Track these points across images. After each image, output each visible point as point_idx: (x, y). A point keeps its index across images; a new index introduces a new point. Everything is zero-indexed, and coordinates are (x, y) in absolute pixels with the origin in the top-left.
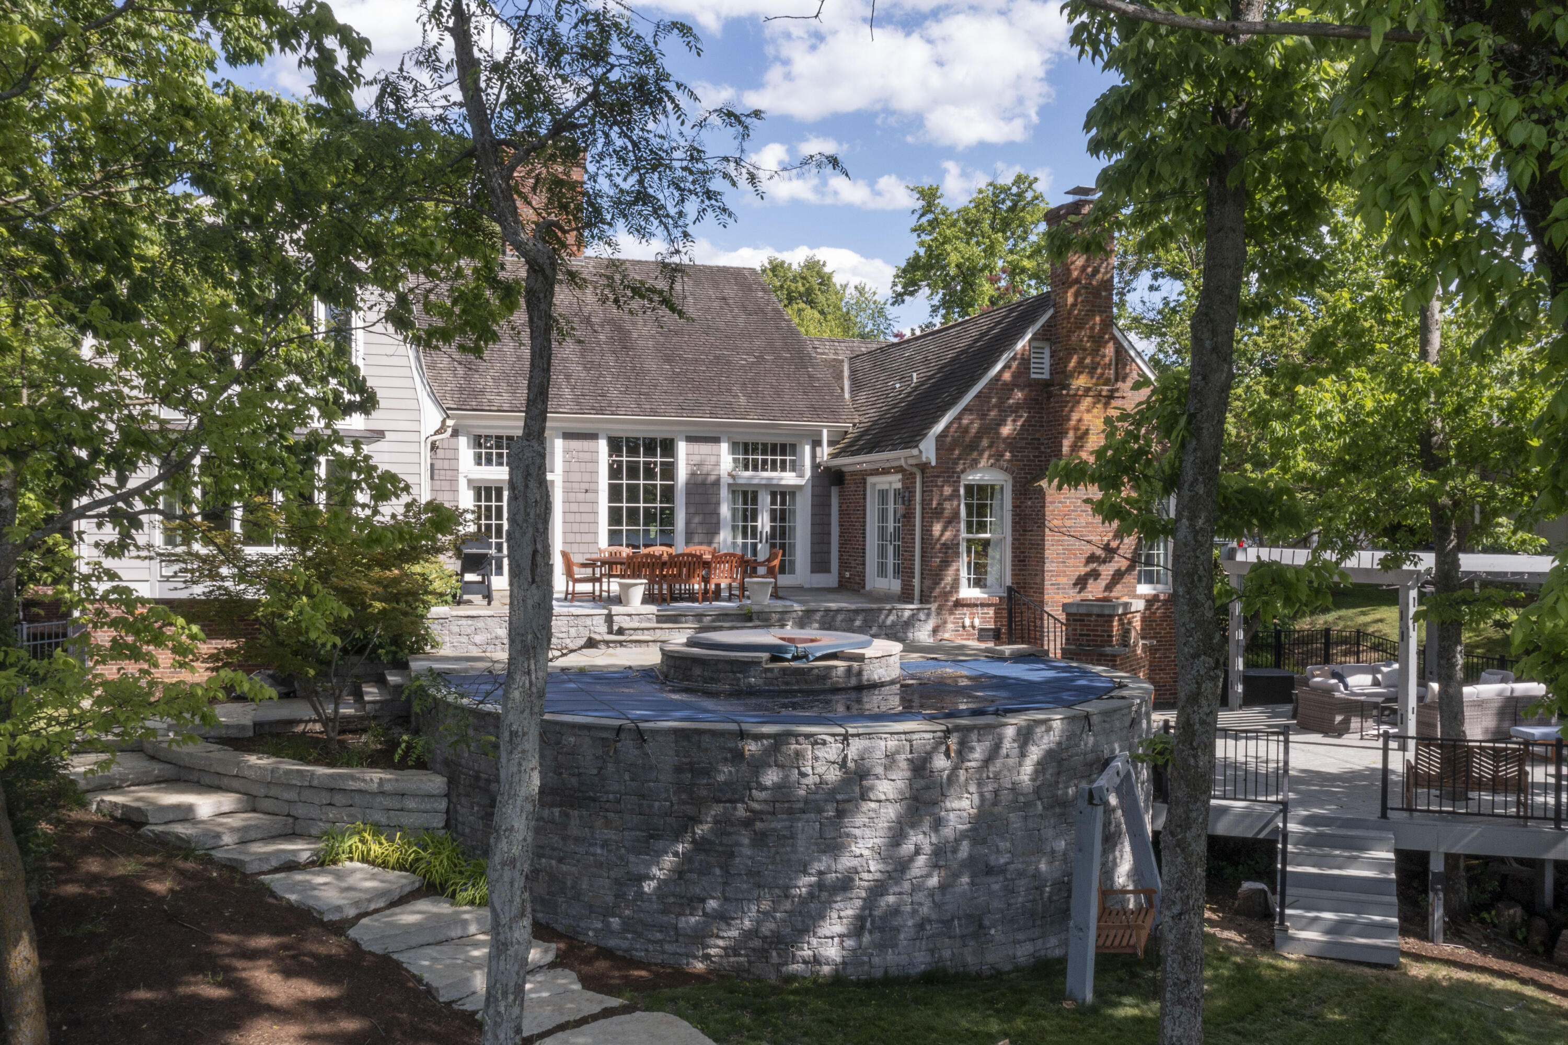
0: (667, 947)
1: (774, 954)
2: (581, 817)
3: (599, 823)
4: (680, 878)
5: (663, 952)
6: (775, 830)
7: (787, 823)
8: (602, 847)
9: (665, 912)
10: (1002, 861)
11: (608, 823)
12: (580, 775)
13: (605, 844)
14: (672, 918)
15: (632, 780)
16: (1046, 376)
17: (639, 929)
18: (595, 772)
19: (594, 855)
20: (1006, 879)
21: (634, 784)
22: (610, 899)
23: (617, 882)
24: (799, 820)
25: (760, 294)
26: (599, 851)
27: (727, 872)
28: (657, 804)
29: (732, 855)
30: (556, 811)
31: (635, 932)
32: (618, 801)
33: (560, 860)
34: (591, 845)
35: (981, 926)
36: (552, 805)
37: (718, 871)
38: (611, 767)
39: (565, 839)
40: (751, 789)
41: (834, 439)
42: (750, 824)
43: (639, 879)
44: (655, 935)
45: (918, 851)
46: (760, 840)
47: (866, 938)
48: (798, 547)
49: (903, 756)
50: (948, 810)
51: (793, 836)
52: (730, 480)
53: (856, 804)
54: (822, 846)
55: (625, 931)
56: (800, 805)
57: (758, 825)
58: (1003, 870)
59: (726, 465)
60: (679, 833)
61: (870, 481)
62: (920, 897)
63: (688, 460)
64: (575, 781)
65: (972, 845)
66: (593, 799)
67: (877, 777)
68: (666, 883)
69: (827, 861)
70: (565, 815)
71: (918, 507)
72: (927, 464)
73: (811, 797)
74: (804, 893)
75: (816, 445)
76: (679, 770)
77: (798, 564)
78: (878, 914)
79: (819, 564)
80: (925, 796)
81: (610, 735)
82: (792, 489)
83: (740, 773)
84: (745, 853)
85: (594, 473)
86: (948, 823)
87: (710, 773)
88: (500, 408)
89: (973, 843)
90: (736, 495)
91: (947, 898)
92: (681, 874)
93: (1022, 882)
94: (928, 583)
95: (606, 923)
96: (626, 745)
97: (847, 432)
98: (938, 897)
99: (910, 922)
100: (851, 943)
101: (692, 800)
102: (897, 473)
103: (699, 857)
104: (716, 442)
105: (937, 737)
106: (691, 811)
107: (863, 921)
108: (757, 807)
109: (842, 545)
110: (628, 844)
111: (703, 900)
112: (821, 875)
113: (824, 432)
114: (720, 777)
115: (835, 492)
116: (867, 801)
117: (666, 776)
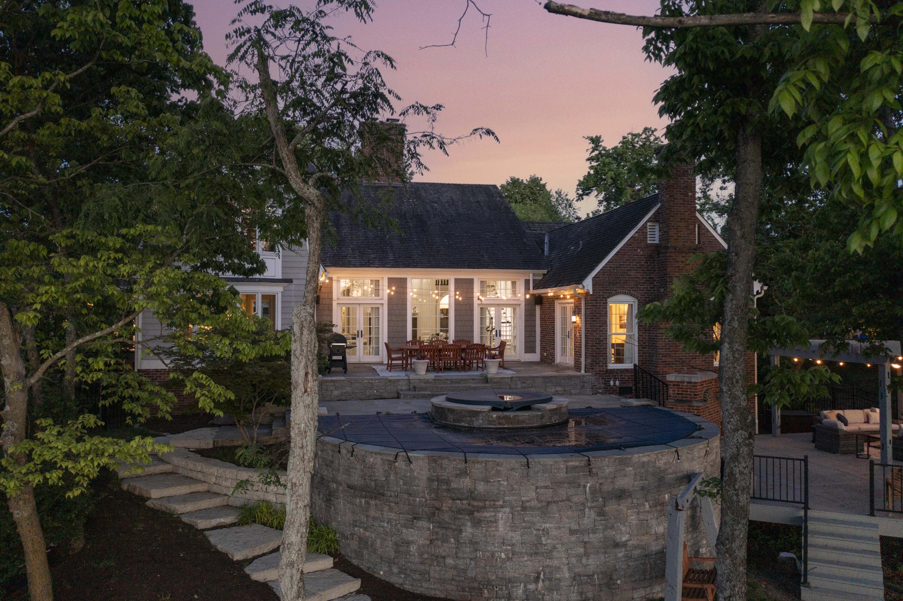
0: (423, 584)
1: (486, 591)
2: (376, 505)
3: (386, 508)
4: (431, 543)
5: (422, 587)
6: (485, 517)
7: (493, 514)
8: (388, 523)
9: (422, 563)
10: (624, 539)
11: (391, 510)
12: (376, 480)
13: (389, 521)
14: (426, 567)
15: (404, 484)
16: (657, 242)
17: (408, 572)
18: (384, 479)
19: (383, 527)
20: (627, 550)
21: (405, 487)
22: (393, 555)
23: (396, 544)
24: (499, 512)
25: (498, 199)
26: (386, 525)
27: (458, 541)
28: (418, 499)
29: (461, 531)
30: (363, 501)
31: (405, 574)
32: (397, 496)
33: (365, 529)
34: (381, 521)
35: (611, 579)
36: (361, 497)
37: (452, 540)
38: (392, 477)
39: (367, 516)
40: (472, 493)
41: (536, 278)
42: (471, 513)
43: (408, 543)
44: (417, 576)
45: (572, 532)
46: (477, 523)
47: (540, 584)
48: (518, 338)
49: (562, 475)
50: (590, 508)
51: (496, 521)
52: (479, 302)
53: (534, 503)
54: (514, 528)
55: (400, 573)
56: (501, 503)
57: (476, 514)
58: (624, 545)
59: (477, 293)
60: (431, 517)
61: (557, 302)
62: (574, 560)
63: (455, 291)
64: (373, 484)
65: (605, 529)
66: (383, 495)
67: (546, 487)
68: (423, 546)
69: (516, 537)
70: (367, 503)
71: (583, 317)
72: (587, 293)
73: (507, 498)
74: (503, 556)
75: (527, 282)
76: (430, 480)
77: (518, 348)
78: (547, 570)
79: (529, 348)
80: (575, 499)
81: (392, 458)
82: (514, 306)
83: (465, 483)
84: (468, 530)
85: (405, 299)
86: (590, 515)
87: (447, 482)
88: (355, 266)
89: (606, 528)
90: (483, 310)
91: (591, 561)
92: (431, 541)
93: (637, 552)
94: (589, 361)
95: (390, 566)
96: (401, 464)
97: (544, 275)
98: (584, 561)
99: (567, 575)
100: (531, 587)
101: (437, 499)
102: (571, 298)
103: (441, 532)
104: (471, 281)
105: (583, 464)
106: (437, 504)
107: (539, 574)
108: (475, 504)
109: (542, 337)
110: (402, 522)
111: (444, 558)
112: (513, 545)
113: (531, 275)
114: (454, 485)
115: (538, 308)
116: (540, 501)
117: (423, 483)
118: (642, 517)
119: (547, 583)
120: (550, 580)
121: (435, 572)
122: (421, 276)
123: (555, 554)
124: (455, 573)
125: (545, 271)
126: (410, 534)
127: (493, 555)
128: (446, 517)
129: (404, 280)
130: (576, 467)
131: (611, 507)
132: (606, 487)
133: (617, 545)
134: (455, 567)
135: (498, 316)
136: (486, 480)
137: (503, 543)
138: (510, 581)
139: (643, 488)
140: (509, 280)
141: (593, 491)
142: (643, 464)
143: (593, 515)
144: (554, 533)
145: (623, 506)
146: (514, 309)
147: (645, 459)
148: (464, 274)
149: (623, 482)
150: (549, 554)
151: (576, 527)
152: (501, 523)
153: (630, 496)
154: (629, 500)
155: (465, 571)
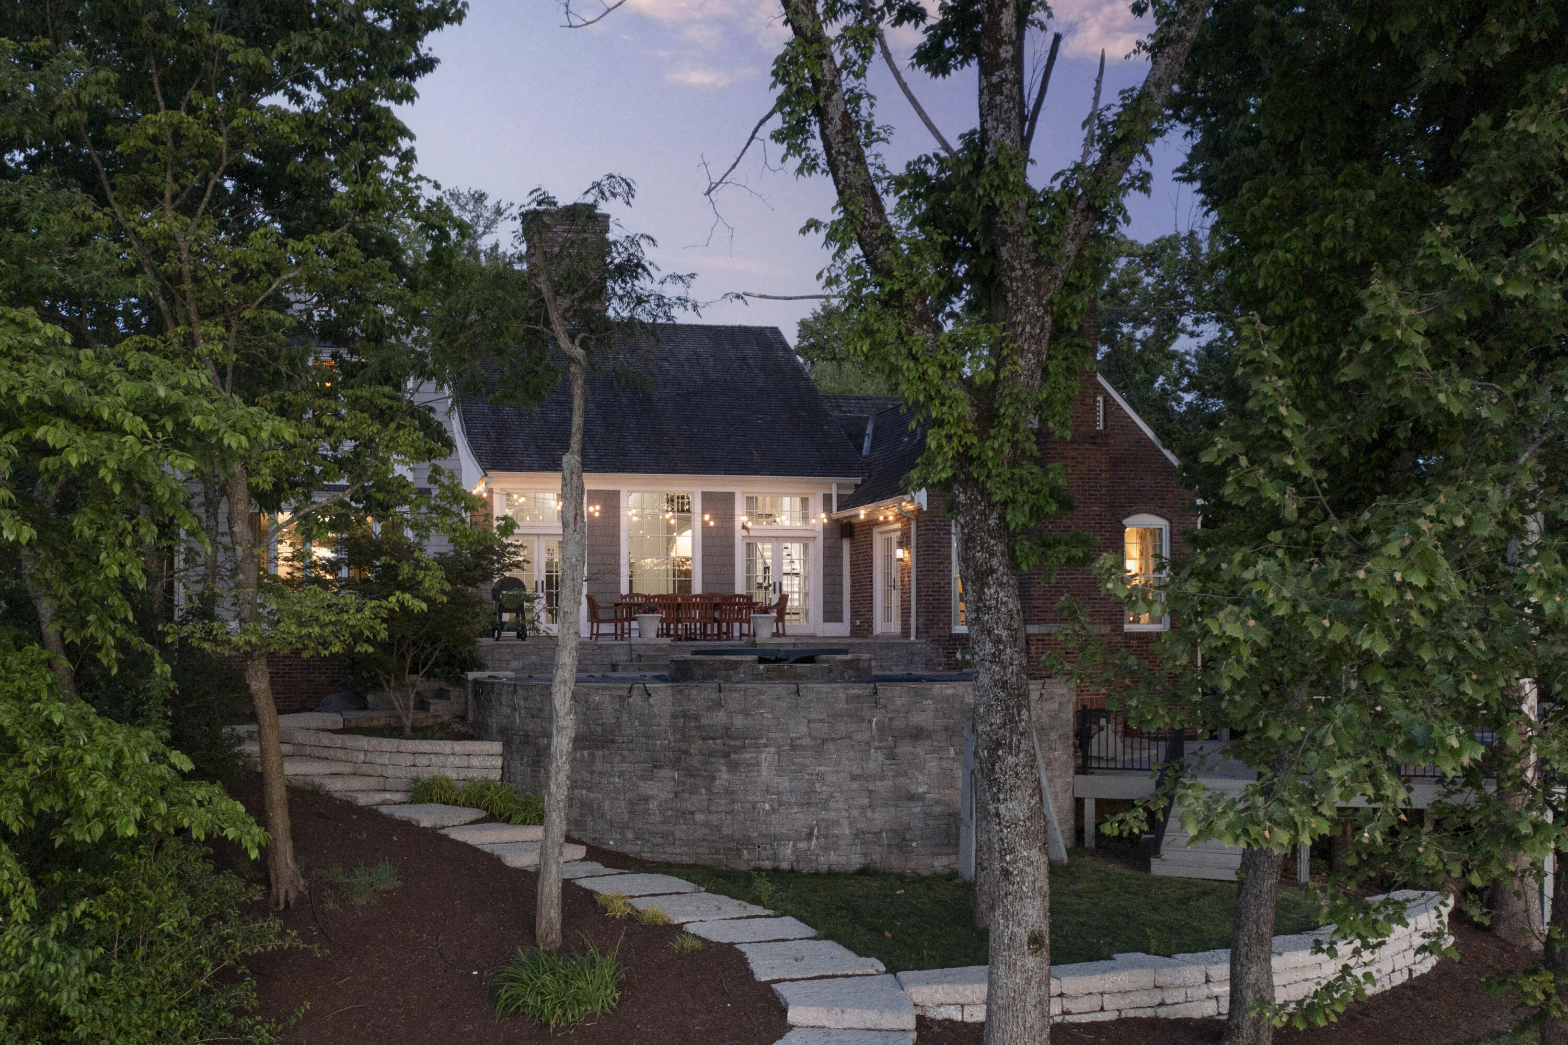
0: (668, 850)
1: (745, 853)
2: (604, 756)
3: (617, 759)
4: (676, 797)
6: (745, 759)
7: (754, 755)
8: (619, 777)
9: (665, 822)
10: (921, 790)
11: (623, 759)
12: (603, 724)
13: (622, 774)
14: (670, 828)
15: (641, 725)
17: (647, 836)
18: (614, 721)
19: (613, 783)
20: (924, 805)
21: (642, 728)
22: (626, 816)
23: (631, 803)
24: (762, 752)
25: (781, 353)
26: (617, 780)
27: (710, 791)
28: (659, 742)
29: (713, 778)
30: (586, 753)
31: (643, 839)
32: (631, 742)
33: (589, 790)
34: (611, 776)
35: (904, 839)
36: (583, 749)
37: (703, 791)
38: (625, 717)
39: (592, 773)
40: (727, 729)
41: (845, 492)
42: (727, 755)
43: (646, 799)
44: (657, 840)
45: (854, 778)
46: (734, 767)
47: (814, 842)
48: (811, 597)
49: (842, 705)
50: (877, 749)
51: (758, 764)
52: (745, 533)
53: (807, 742)
54: (780, 771)
55: (637, 839)
56: (764, 741)
57: (733, 756)
58: (920, 798)
59: (741, 518)
60: (675, 764)
61: (876, 531)
62: (855, 813)
63: (703, 514)
64: (599, 729)
65: (895, 777)
66: (613, 742)
67: (821, 721)
68: (666, 801)
69: (784, 783)
70: (592, 755)
71: (913, 550)
72: (919, 510)
73: (771, 735)
74: (767, 807)
75: (827, 499)
76: (674, 716)
77: (811, 614)
78: (823, 824)
79: (832, 613)
80: (858, 736)
81: (624, 693)
82: (805, 541)
83: (719, 718)
84: (724, 775)
85: (617, 527)
86: (877, 758)
87: (697, 718)
88: (530, 469)
89: (897, 775)
90: (750, 547)
91: (877, 815)
92: (676, 794)
93: (938, 809)
94: (922, 620)
95: (622, 833)
96: (636, 699)
97: (857, 486)
98: (869, 814)
99: (847, 831)
100: (803, 845)
101: (684, 739)
102: (897, 521)
103: (689, 781)
104: (731, 497)
105: (867, 692)
106: (683, 746)
107: (812, 829)
108: (732, 743)
109: (853, 595)
110: (639, 773)
111: (692, 813)
112: (779, 793)
113: (834, 486)
114: (704, 721)
115: (846, 545)
116: (815, 739)
117: (665, 722)
118: (945, 765)
119: (822, 840)
120: (826, 837)
121: (680, 831)
122: (642, 488)
123: (832, 804)
124: (707, 831)
125: (858, 480)
126: (646, 788)
127: (754, 804)
128: (696, 762)
129: (616, 495)
130: (858, 696)
131: (905, 748)
132: (899, 723)
133: (912, 797)
134: (707, 824)
135: (778, 560)
136: (746, 713)
137: (767, 791)
138: (775, 837)
139: (946, 729)
140: (795, 495)
141: (881, 728)
142: (947, 699)
143: (880, 756)
144: (833, 778)
145: (921, 749)
146: (806, 547)
147: (949, 692)
148: (718, 484)
149: (917, 719)
150: (824, 804)
151: (859, 772)
152: (764, 765)
153: (929, 737)
154: (928, 742)
155: (718, 828)
